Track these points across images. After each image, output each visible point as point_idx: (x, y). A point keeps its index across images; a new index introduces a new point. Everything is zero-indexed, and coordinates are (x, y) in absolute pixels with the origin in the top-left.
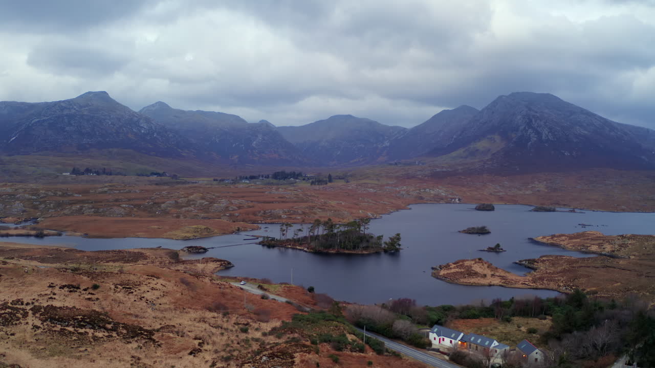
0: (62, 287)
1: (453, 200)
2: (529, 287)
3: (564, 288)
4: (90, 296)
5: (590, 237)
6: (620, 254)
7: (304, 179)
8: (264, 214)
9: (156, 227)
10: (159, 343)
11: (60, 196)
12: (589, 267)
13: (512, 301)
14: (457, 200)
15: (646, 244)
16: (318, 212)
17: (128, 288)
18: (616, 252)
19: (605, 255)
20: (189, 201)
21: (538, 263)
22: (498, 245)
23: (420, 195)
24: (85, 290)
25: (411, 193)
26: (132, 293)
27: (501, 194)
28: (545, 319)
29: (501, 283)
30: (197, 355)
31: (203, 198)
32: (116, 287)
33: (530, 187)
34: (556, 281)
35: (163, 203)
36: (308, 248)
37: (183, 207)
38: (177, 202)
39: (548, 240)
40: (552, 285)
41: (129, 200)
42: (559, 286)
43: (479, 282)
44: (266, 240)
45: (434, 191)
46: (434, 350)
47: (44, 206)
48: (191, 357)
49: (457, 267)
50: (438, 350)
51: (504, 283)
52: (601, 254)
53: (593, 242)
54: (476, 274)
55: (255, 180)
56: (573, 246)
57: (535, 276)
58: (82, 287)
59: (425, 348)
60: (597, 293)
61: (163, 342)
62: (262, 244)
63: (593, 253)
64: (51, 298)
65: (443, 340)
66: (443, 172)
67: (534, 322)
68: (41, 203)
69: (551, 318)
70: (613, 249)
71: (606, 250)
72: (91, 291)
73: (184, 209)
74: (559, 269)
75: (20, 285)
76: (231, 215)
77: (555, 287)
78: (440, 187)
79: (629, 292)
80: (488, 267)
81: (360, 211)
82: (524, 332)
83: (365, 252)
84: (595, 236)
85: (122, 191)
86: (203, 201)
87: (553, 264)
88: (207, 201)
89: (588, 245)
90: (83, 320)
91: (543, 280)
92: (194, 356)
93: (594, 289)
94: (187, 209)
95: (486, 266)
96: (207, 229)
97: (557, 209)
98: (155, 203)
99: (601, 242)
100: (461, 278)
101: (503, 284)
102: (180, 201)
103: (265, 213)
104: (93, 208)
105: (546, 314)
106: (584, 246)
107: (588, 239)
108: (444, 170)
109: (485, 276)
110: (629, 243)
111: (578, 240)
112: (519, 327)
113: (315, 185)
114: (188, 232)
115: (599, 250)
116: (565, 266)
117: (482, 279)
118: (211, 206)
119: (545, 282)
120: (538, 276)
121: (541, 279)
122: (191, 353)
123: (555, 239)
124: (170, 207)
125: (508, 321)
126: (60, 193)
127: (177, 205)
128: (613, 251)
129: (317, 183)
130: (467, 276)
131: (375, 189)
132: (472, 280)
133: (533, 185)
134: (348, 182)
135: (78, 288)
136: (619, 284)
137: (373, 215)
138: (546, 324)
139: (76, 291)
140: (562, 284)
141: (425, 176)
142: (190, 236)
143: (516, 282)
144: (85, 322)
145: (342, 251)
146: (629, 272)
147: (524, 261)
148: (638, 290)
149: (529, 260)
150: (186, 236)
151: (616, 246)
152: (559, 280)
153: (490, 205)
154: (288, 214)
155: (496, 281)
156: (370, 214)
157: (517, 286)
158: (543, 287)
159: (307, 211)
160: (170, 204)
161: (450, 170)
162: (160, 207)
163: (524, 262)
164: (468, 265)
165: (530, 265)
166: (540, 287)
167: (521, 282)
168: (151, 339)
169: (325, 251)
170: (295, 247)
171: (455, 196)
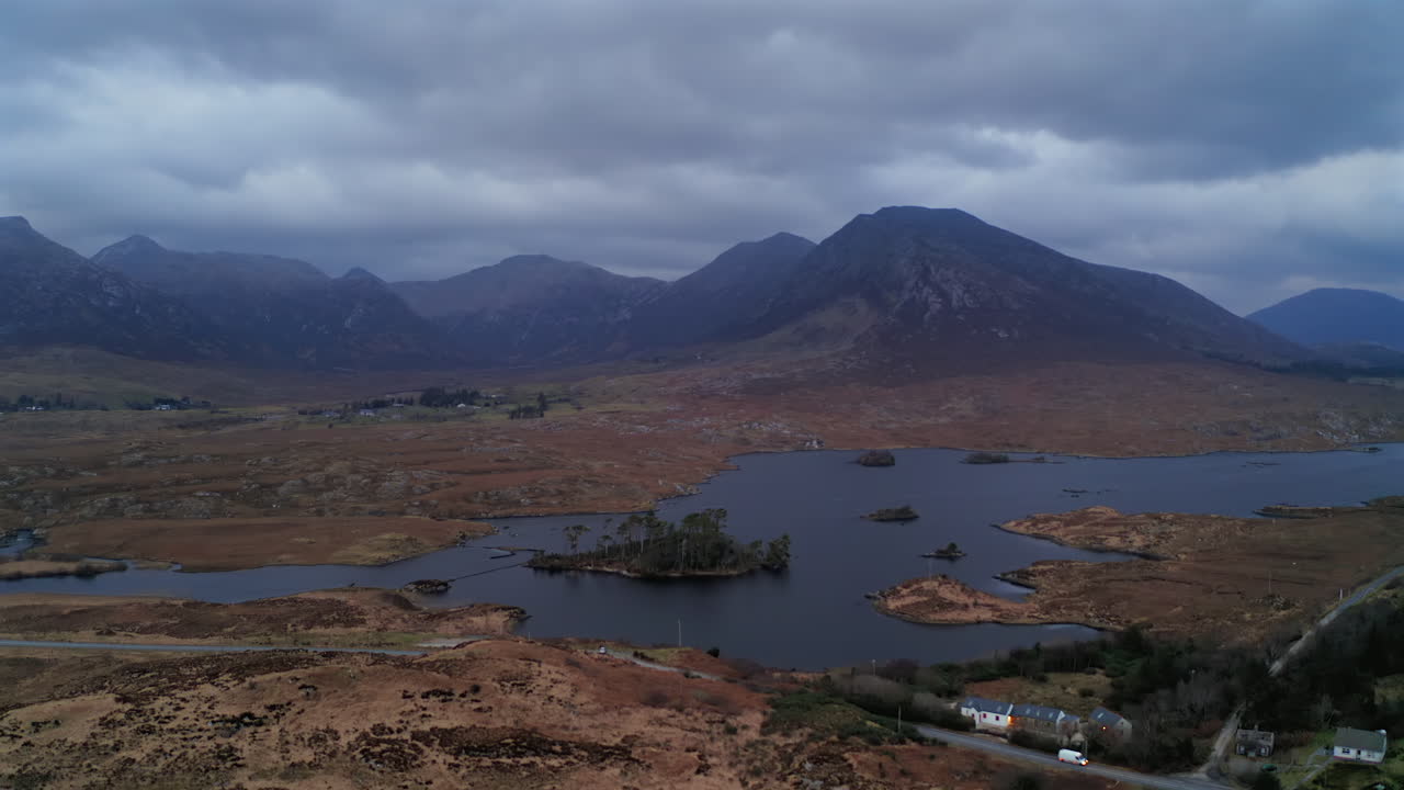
0: (426, 696)
1: (808, 444)
2: (1041, 621)
3: (1097, 620)
4: (475, 706)
5: (1098, 521)
6: (1160, 551)
7: (487, 405)
8: (487, 498)
9: (303, 540)
10: (647, 763)
11: (53, 477)
12: (1122, 580)
13: (1037, 647)
14: (815, 442)
15: (1202, 530)
16: (587, 490)
17: (520, 685)
18: (1153, 549)
19: (1134, 554)
20: (329, 478)
21: (1034, 576)
22: (953, 546)
23: (742, 436)
24: (463, 695)
25: (724, 432)
26: (531, 691)
27: (893, 426)
28: (1094, 673)
29: (995, 618)
30: (708, 772)
31: (355, 471)
32: (502, 685)
33: (943, 408)
34: (1081, 609)
35: (281, 484)
36: (628, 571)
37: (321, 491)
38: (306, 483)
39: (1027, 527)
40: (1076, 616)
41: (205, 480)
42: (1088, 617)
43: (961, 617)
44: (540, 556)
45: (766, 425)
46: (980, 731)
47: (31, 502)
48: (701, 776)
49: (913, 593)
50: (985, 732)
51: (1001, 616)
52: (1127, 553)
53: (1107, 530)
54: (952, 605)
55: (385, 410)
56: (1077, 539)
57: (1042, 601)
58: (457, 692)
59: (968, 731)
60: (1151, 626)
61: (652, 761)
62: (536, 566)
63: (1115, 551)
64: (424, 716)
65: (985, 716)
66: (765, 379)
67: (1083, 680)
68: (23, 495)
69: (1101, 671)
70: (1147, 543)
71: (1135, 544)
72: (471, 696)
73: (325, 495)
74: (1075, 586)
75: (353, 700)
76: (423, 504)
77: (1082, 619)
78: (775, 416)
79: (1200, 622)
80: (962, 590)
81: (660, 482)
82: (1075, 696)
83: (733, 572)
84: (1105, 517)
85: (174, 460)
86: (359, 477)
87: (1062, 578)
88: (365, 477)
89: (1104, 537)
90: (517, 744)
91: (1059, 608)
92: (706, 775)
93: (1144, 619)
94: (331, 494)
95: (958, 588)
96: (409, 539)
97: (1010, 456)
98: (263, 486)
99: (1122, 528)
100: (930, 612)
101: (999, 619)
102: (311, 477)
103: (486, 496)
104: (138, 502)
105: (1093, 666)
106: (1095, 538)
107: (1097, 524)
108: (768, 375)
109: (966, 607)
110: (1173, 530)
111: (1080, 527)
112: (1064, 688)
113: (519, 417)
114: (379, 549)
115: (1122, 546)
116: (1083, 581)
117: (963, 613)
118: (377, 487)
119: (1064, 611)
120: (1047, 602)
121: (1055, 606)
122: (698, 772)
123: (1040, 526)
124: (297, 493)
125: (1043, 680)
126: (51, 471)
127: (307, 487)
128: (1148, 546)
129: (522, 414)
130: (937, 608)
131: (651, 427)
132: (950, 616)
133: (950, 405)
134: (580, 408)
135: (450, 694)
136: (1180, 609)
137: (685, 489)
138: (1099, 680)
139: (451, 700)
140: (1091, 614)
141: (736, 392)
142: (386, 557)
143: (1019, 615)
144: (521, 747)
145: (691, 572)
146: (1188, 586)
147: (1010, 573)
148: (1214, 618)
149: (1018, 572)
150: (380, 558)
151: (1151, 537)
152: (1084, 607)
153: (887, 454)
154: (531, 495)
155: (986, 615)
156: (678, 487)
157: (1021, 621)
158: (1063, 619)
159: (564, 487)
160: (293, 485)
161: (778, 375)
162: (275, 493)
163: (1010, 576)
164: (930, 588)
165: (1021, 581)
166: (1058, 620)
167: (1026, 614)
168: (630, 759)
169: (662, 574)
170: (599, 569)
171: (811, 436)
